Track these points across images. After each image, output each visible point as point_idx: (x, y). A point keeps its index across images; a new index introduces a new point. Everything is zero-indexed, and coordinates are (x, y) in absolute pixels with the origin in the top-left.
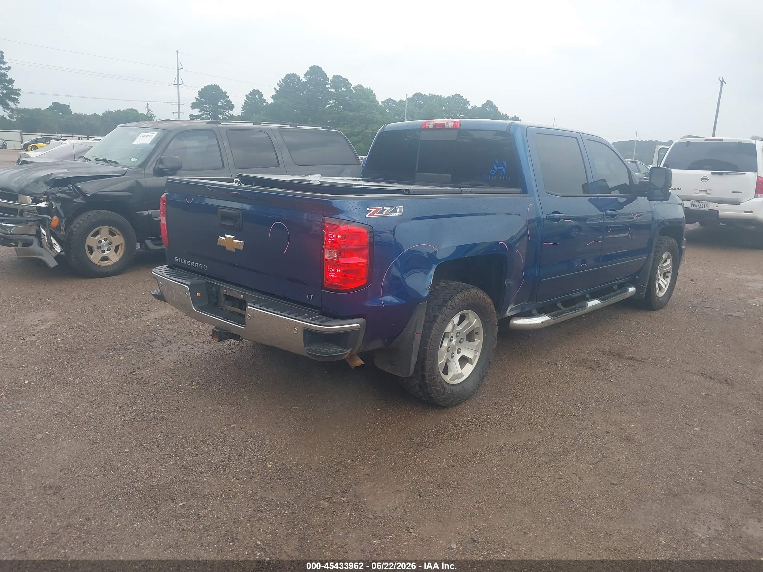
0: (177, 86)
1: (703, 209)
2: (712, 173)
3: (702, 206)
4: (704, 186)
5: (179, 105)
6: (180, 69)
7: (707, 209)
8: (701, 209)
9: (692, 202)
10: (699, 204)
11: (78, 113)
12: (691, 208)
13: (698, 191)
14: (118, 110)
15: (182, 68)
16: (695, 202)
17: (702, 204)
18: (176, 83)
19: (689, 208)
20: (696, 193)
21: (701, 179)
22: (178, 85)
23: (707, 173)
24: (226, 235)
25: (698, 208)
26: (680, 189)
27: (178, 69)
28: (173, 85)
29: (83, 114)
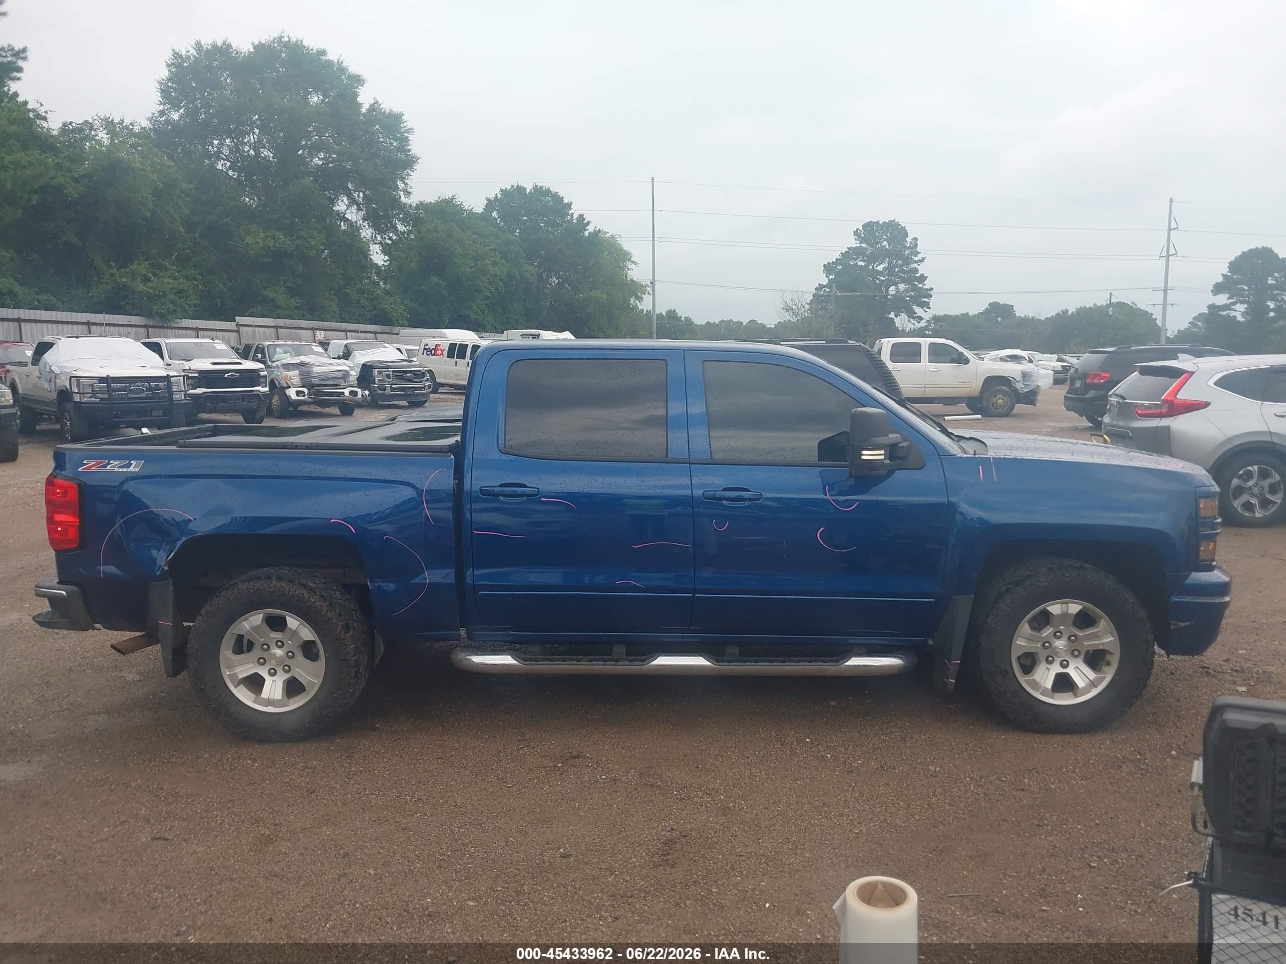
0: (1165, 258)
5: (1165, 291)
6: (1173, 229)
11: (1023, 316)
14: (1081, 307)
15: (1176, 227)
18: (1164, 254)
22: (1168, 256)
27: (1170, 230)
28: (1158, 258)
29: (1030, 317)
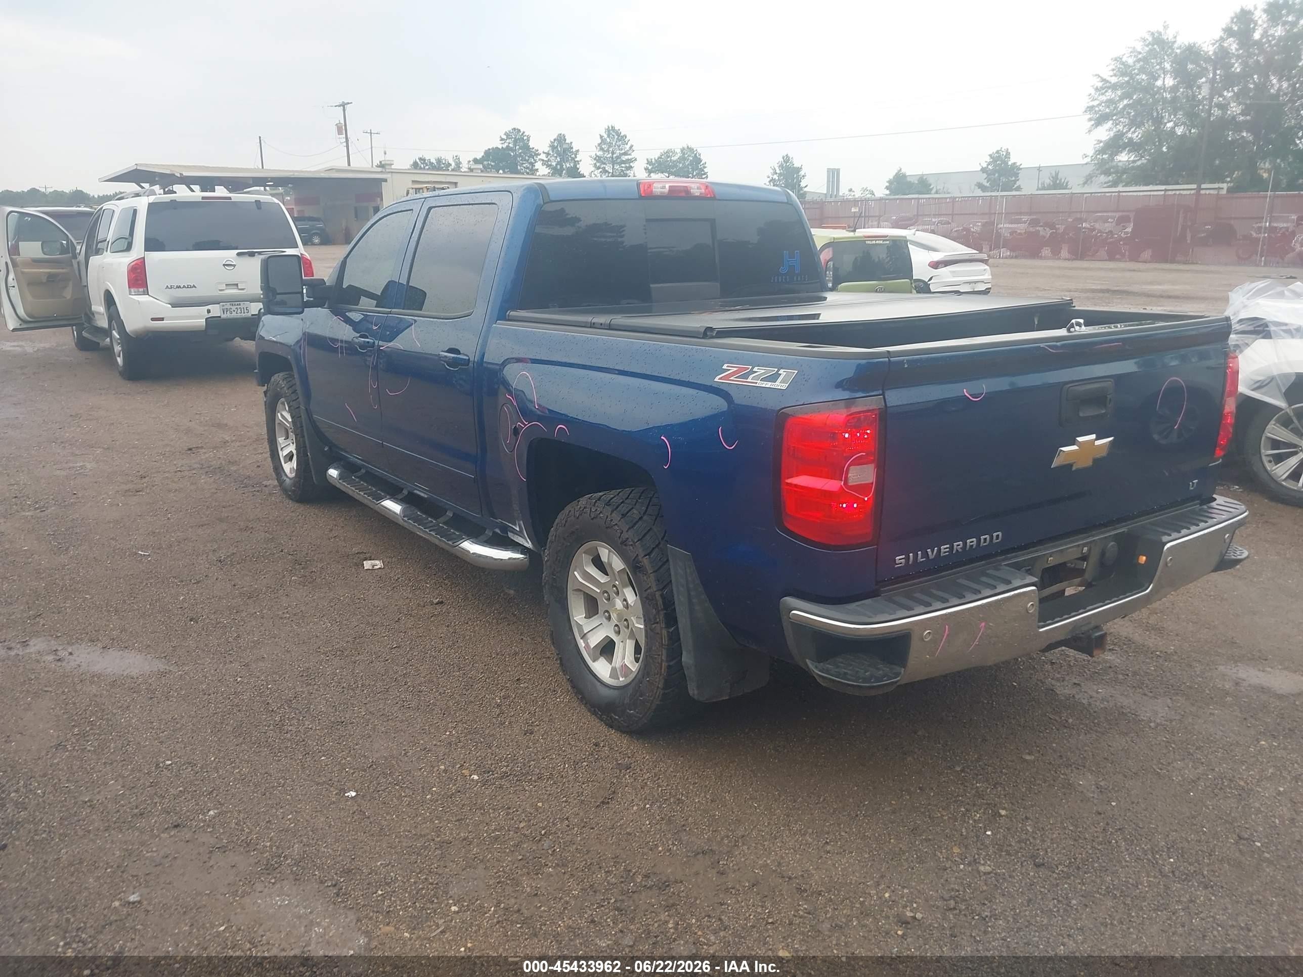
1: (243, 315)
2: (238, 254)
3: (239, 311)
4: (230, 276)
7: (249, 315)
8: (239, 315)
9: (223, 306)
10: (234, 308)
12: (223, 316)
13: (224, 287)
16: (228, 306)
17: (238, 307)
19: (220, 317)
20: (220, 290)
21: (224, 265)
23: (230, 255)
24: (1080, 439)
25: (234, 315)
26: (194, 286)
